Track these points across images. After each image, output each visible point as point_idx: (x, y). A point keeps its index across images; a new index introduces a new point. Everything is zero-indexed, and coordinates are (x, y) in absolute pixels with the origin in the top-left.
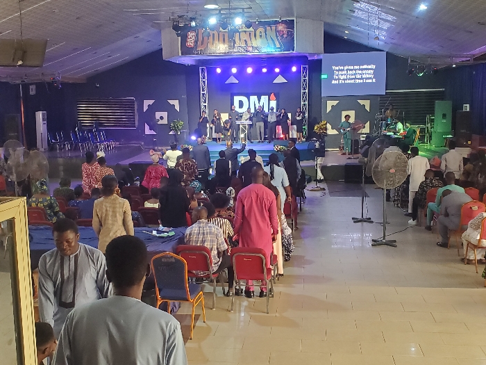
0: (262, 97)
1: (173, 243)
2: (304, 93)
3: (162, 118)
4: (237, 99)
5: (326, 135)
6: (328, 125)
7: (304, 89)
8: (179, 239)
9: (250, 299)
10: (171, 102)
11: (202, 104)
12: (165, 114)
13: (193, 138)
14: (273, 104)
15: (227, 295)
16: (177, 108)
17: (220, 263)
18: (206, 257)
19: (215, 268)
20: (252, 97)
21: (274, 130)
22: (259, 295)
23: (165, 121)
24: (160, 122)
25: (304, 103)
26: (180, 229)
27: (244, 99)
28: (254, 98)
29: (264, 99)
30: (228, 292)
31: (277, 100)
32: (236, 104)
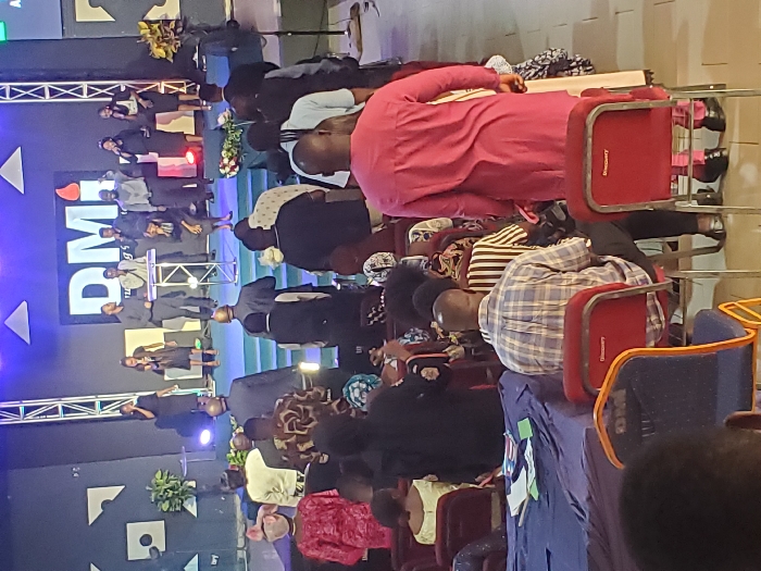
0: (70, 224)
1: (558, 416)
2: (53, 92)
3: (146, 540)
4: (79, 305)
5: (183, 21)
6: (151, 16)
7: (41, 93)
8: (542, 399)
9: (733, 160)
10: (94, 512)
11: (98, 414)
12: (135, 531)
13: (205, 437)
14: (90, 189)
15: (720, 236)
16: (112, 492)
17: (618, 260)
18: (600, 304)
19: (636, 275)
20: (72, 258)
21: (174, 185)
22: (718, 133)
23: (157, 529)
24: (160, 543)
25: (85, 92)
26: (509, 404)
27: (77, 283)
28: (75, 252)
29: (74, 218)
30: (711, 234)
31: (78, 177)
32: (93, 306)
